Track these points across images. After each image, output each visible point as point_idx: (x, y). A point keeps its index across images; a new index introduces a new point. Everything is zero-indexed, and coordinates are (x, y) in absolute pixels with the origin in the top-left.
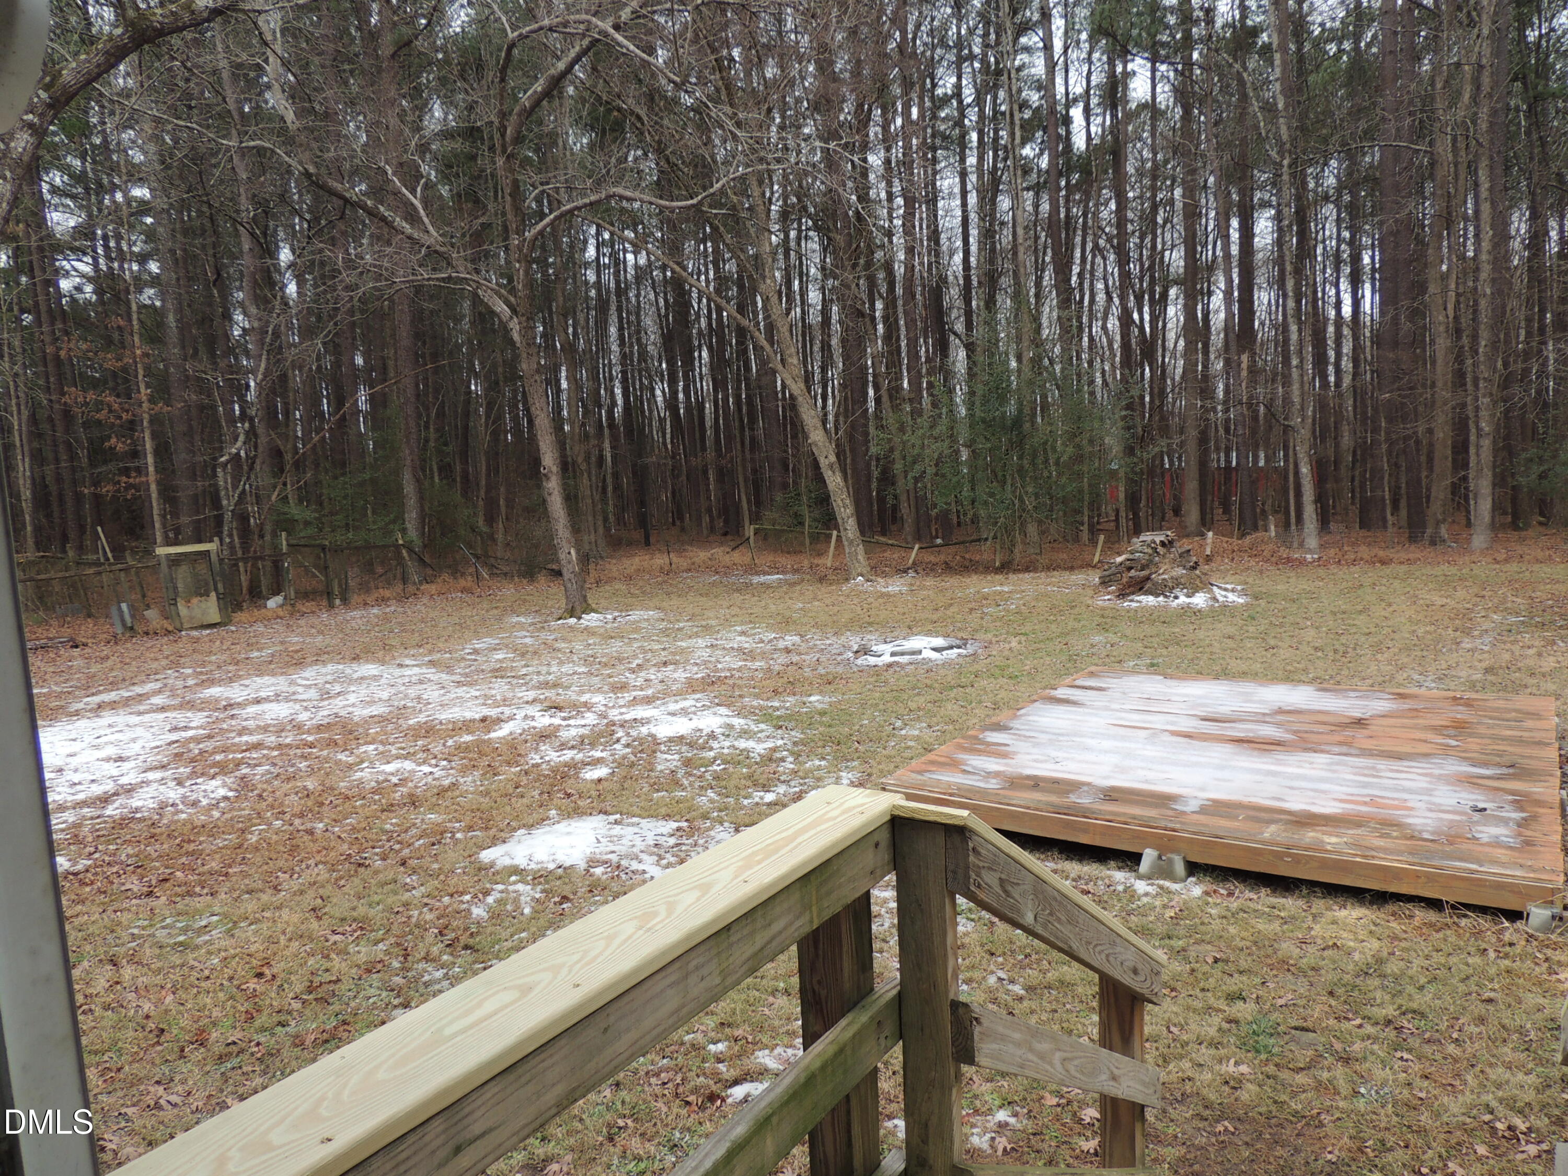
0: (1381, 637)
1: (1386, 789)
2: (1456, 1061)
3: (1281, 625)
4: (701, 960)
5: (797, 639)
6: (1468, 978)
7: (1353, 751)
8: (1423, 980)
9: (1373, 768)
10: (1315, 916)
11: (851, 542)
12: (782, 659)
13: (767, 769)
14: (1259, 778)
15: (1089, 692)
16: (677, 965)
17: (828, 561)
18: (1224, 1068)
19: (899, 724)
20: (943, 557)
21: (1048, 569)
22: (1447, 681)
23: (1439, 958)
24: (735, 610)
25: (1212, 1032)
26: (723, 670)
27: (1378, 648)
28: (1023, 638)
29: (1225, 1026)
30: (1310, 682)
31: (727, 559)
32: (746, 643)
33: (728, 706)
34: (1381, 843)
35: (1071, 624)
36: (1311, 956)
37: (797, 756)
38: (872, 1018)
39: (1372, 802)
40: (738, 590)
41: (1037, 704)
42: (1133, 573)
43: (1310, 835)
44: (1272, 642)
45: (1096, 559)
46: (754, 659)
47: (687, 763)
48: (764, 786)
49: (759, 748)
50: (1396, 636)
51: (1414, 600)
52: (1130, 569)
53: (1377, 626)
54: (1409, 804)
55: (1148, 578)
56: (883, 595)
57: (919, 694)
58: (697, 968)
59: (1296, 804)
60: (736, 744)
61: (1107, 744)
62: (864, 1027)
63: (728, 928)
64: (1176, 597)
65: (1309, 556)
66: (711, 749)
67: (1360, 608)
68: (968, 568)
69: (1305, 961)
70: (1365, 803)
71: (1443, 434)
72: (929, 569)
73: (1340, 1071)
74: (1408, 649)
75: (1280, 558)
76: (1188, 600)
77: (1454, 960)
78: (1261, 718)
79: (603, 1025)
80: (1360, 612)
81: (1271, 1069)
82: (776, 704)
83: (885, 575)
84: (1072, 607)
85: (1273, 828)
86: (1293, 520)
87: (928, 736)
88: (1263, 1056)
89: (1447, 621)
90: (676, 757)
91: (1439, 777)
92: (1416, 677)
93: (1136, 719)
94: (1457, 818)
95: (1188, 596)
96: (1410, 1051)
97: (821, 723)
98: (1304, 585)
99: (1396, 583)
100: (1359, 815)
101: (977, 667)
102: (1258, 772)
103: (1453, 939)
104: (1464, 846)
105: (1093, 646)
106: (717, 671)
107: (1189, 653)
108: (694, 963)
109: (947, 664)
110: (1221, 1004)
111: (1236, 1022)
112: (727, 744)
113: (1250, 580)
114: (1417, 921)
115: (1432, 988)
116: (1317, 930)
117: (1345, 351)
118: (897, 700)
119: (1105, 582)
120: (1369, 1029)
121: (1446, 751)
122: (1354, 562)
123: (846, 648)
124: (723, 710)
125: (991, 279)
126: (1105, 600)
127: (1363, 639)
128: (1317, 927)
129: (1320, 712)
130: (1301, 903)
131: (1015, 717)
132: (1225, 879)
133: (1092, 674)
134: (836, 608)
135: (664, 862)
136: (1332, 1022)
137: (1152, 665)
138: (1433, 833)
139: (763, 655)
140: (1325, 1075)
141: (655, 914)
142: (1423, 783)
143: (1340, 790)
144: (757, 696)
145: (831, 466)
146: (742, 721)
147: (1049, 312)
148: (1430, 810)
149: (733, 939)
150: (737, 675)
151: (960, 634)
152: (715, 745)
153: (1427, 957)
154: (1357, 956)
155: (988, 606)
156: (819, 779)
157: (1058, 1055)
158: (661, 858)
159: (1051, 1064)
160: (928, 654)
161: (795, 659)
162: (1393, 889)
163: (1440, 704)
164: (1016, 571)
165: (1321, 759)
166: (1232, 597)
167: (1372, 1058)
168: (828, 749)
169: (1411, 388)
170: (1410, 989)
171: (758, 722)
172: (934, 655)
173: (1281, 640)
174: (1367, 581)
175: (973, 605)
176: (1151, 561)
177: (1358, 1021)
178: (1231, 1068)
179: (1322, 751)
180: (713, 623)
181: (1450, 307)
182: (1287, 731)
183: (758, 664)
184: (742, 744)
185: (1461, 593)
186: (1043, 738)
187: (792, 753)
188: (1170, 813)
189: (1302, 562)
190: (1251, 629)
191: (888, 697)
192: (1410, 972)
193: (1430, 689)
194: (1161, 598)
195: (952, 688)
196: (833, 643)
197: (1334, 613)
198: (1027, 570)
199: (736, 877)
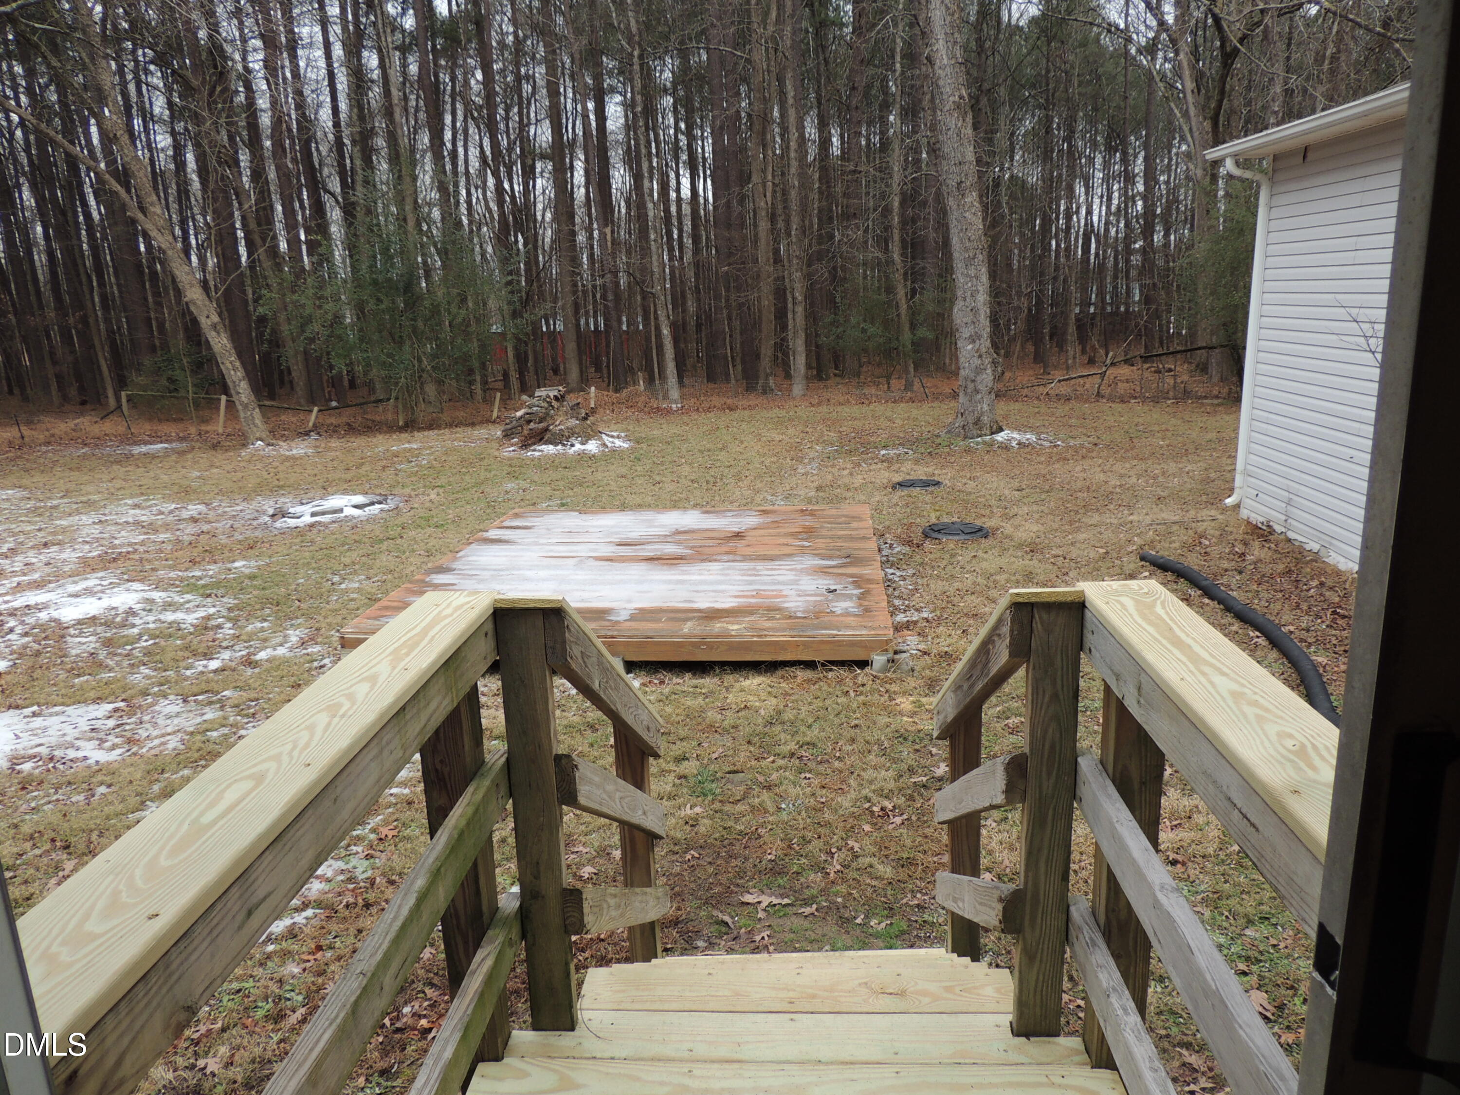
0: (740, 468)
1: (765, 584)
2: (841, 772)
3: (662, 463)
4: (389, 736)
5: (202, 507)
6: (839, 714)
7: (738, 558)
8: (810, 721)
9: (754, 569)
10: (727, 689)
11: (246, 407)
12: (191, 529)
13: (205, 638)
14: (671, 587)
15: (518, 531)
16: (376, 741)
17: (219, 425)
18: (683, 814)
19: (336, 579)
20: (344, 419)
21: (451, 426)
22: (792, 499)
23: (818, 703)
24: (118, 483)
25: (668, 788)
26: (122, 545)
27: (738, 477)
28: (441, 491)
29: (677, 781)
30: (695, 506)
31: (96, 430)
32: (144, 516)
33: (141, 581)
34: (768, 624)
35: (483, 475)
36: (730, 718)
37: (235, 621)
38: (492, 781)
39: (758, 594)
40: (118, 462)
41: (473, 546)
42: (532, 425)
43: (718, 626)
44: (658, 478)
45: (495, 415)
46: (156, 531)
47: (108, 643)
48: (205, 655)
49: (190, 619)
50: (750, 467)
51: (759, 437)
52: (529, 422)
53: (735, 459)
54: (784, 593)
55: (546, 430)
56: (288, 458)
57: (349, 550)
58: (388, 744)
59: (703, 603)
60: (162, 617)
61: (543, 574)
62: (489, 790)
63: (403, 708)
64: (572, 445)
65: (674, 406)
66: (134, 626)
67: (720, 446)
68: (370, 428)
69: (726, 722)
70: (753, 596)
71: (767, 302)
72: (333, 431)
73: (766, 796)
74: (759, 476)
75: (652, 408)
76: (583, 447)
77: (828, 702)
78: (664, 539)
79: (333, 796)
80: (721, 449)
81: (717, 806)
82: (198, 573)
83: (283, 437)
84: (482, 459)
85: (689, 624)
86: (657, 375)
87: (368, 586)
88: (710, 798)
89: (785, 453)
90: (91, 638)
91: (802, 571)
92: (769, 498)
93: (563, 550)
94: (818, 599)
95: (583, 444)
96: (810, 771)
97: (255, 587)
98: (674, 430)
99: (744, 425)
100: (750, 606)
101: (400, 520)
102: (670, 582)
103: (825, 688)
104: (826, 619)
105: (507, 492)
106: (114, 547)
107: (592, 492)
108: (385, 740)
109: (370, 520)
110: (672, 766)
111: (684, 777)
112: (151, 618)
113: (631, 428)
114: (799, 680)
115: (816, 726)
116: (731, 698)
117: (685, 228)
118: (329, 557)
119: (508, 435)
120: (781, 762)
121: (803, 551)
122: (709, 409)
123: (261, 512)
124: (136, 586)
125: (364, 139)
126: (510, 451)
127: (727, 471)
128: (731, 696)
129: (707, 530)
130: (716, 680)
131: (455, 559)
132: (656, 671)
133: (517, 516)
134: (239, 475)
135: (107, 745)
136: (753, 763)
137: (563, 505)
138: (804, 612)
139: (167, 527)
140: (757, 801)
141: (340, 705)
142: (790, 576)
143: (734, 589)
144: (172, 568)
145: (214, 326)
146: (163, 594)
147: (426, 176)
148: (799, 596)
149: (408, 717)
150: (141, 549)
151: (378, 491)
152: (137, 621)
153: (810, 704)
154: (762, 712)
155: (401, 463)
156: (265, 640)
157: (618, 794)
158: (102, 741)
159: (614, 801)
160: (349, 511)
161: (206, 527)
162: (781, 658)
163: (793, 516)
164: (420, 429)
165: (715, 566)
166: (618, 443)
167: (786, 782)
168: (267, 611)
169: (743, 263)
170: (803, 728)
171: (181, 593)
172: (357, 512)
173: (664, 476)
174: (722, 424)
175: (384, 463)
176: (547, 414)
177: (772, 758)
178: (689, 812)
179: (715, 561)
180: (96, 497)
181: (769, 194)
182: (686, 547)
183: (162, 537)
184: (170, 617)
185: (791, 431)
186: (486, 574)
187: (229, 619)
188: (607, 623)
189: (669, 412)
190: (639, 468)
191: (319, 555)
192: (801, 717)
193: (780, 504)
194: (560, 447)
195: (381, 541)
196: (246, 508)
197: (701, 452)
198: (430, 427)
199: (394, 668)
